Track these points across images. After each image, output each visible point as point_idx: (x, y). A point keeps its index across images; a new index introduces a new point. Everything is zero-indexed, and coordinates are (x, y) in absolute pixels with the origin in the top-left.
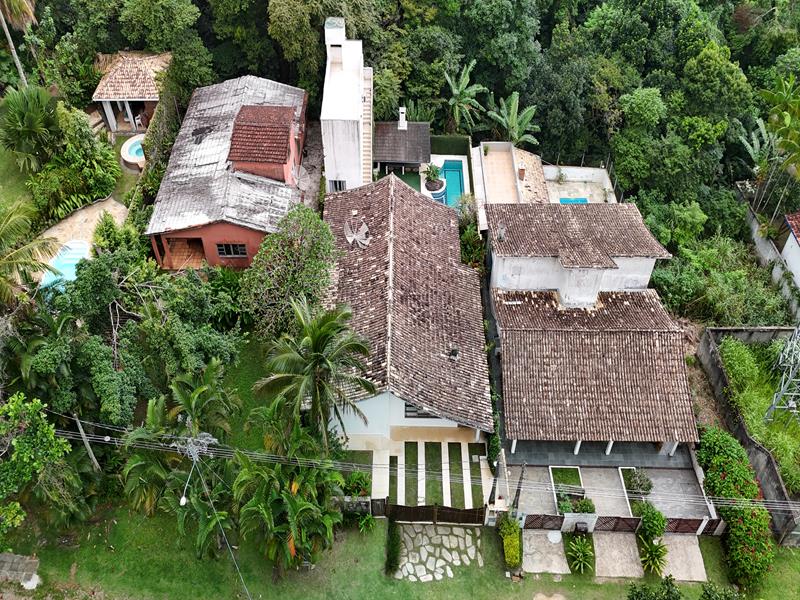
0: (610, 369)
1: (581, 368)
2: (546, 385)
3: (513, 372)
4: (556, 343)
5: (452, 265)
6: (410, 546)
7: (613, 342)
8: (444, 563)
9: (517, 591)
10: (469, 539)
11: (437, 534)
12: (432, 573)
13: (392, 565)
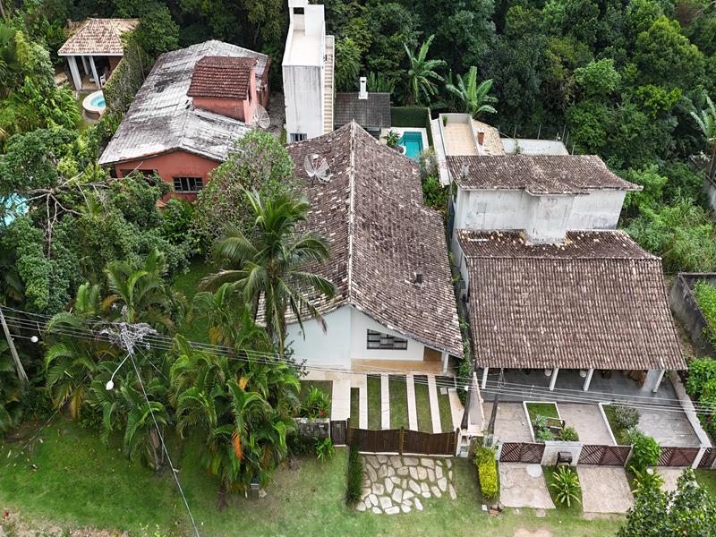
0: (585, 297)
1: (554, 296)
2: (518, 312)
3: (483, 301)
4: (527, 270)
5: (414, 206)
6: (374, 477)
7: (587, 270)
8: (412, 495)
9: (496, 525)
10: (439, 470)
11: (403, 465)
12: (399, 505)
13: (353, 495)
